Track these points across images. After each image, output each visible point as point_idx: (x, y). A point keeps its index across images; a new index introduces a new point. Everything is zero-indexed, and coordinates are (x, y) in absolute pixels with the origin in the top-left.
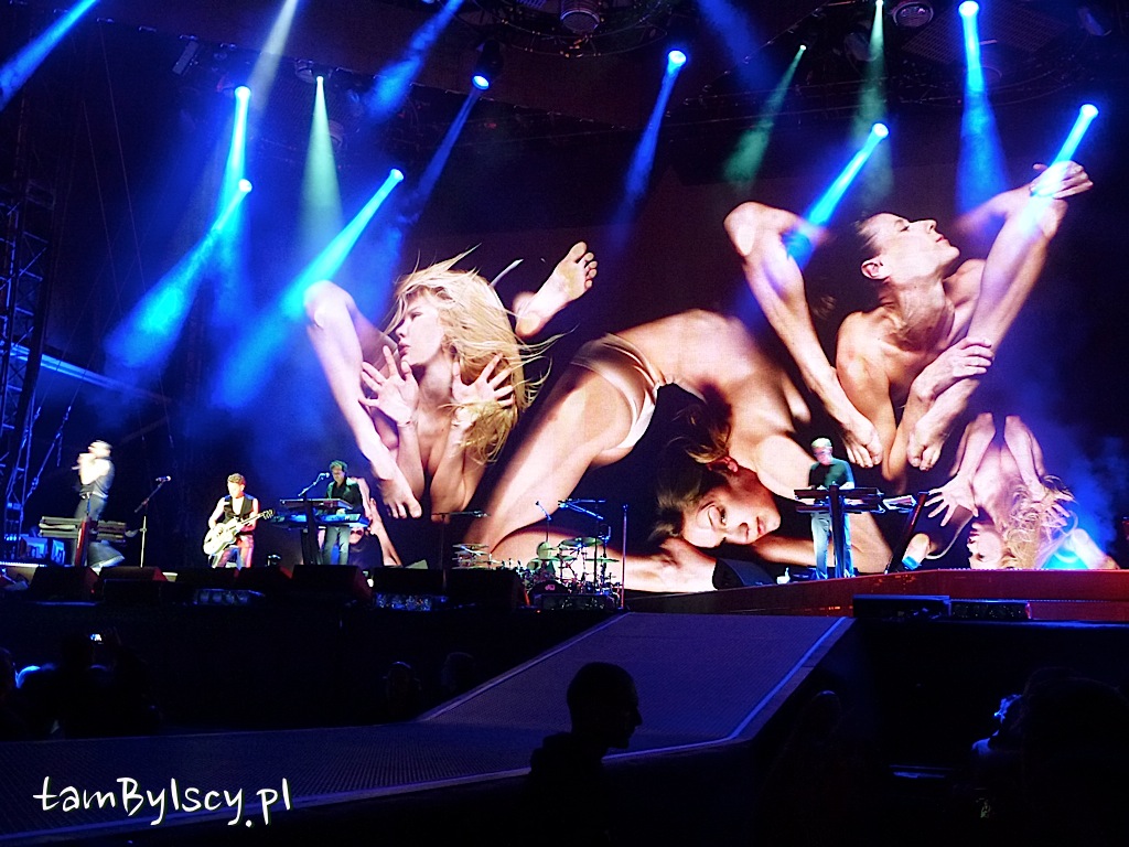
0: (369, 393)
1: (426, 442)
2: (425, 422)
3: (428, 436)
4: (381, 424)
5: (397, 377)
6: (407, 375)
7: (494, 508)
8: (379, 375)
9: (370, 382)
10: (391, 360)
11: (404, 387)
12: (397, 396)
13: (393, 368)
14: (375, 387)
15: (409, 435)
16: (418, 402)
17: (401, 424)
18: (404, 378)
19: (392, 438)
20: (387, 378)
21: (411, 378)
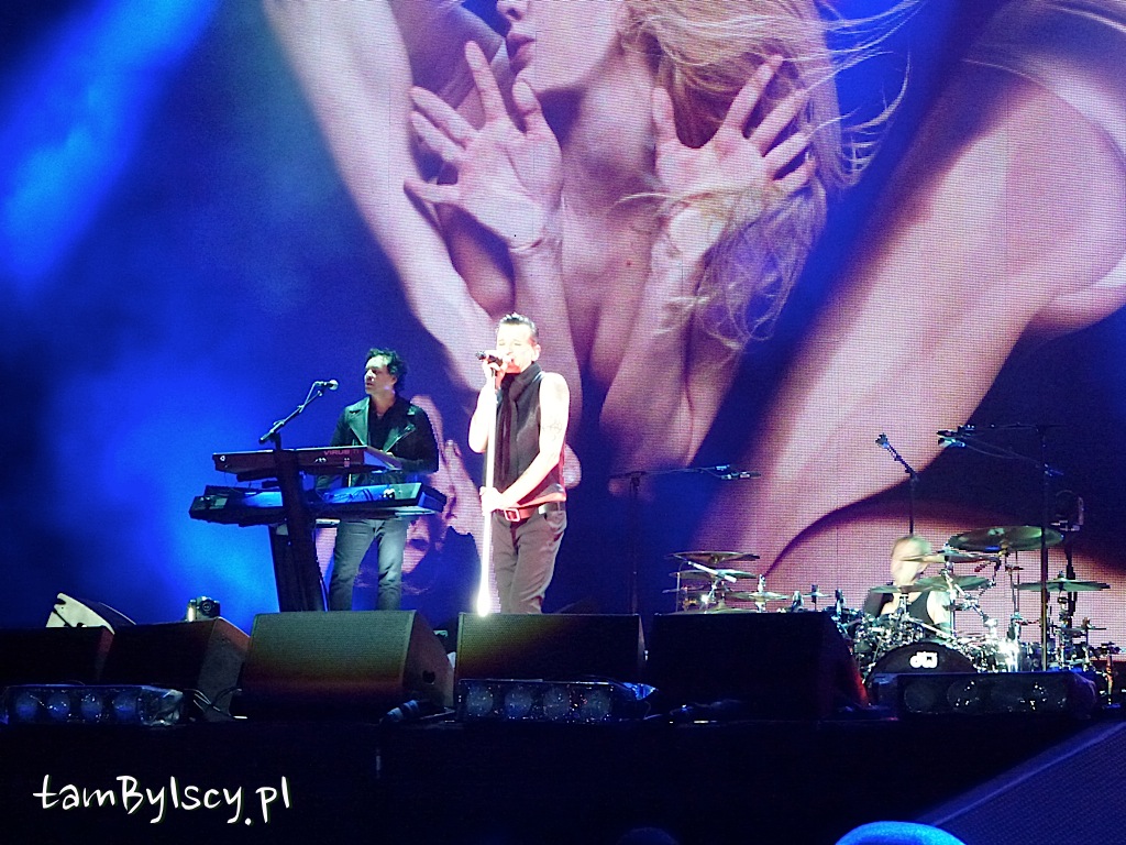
0: (434, 167)
1: (585, 295)
2: (581, 240)
3: (590, 277)
4: (468, 249)
5: (504, 124)
6: (530, 119)
7: (771, 458)
8: (456, 120)
9: (434, 137)
10: (486, 80)
11: (523, 149)
12: (507, 173)
13: (494, 99)
14: (450, 152)
15: (540, 276)
16: (561, 187)
17: (520, 247)
18: (523, 127)
19: (496, 285)
20: (478, 125)
21: (540, 126)
